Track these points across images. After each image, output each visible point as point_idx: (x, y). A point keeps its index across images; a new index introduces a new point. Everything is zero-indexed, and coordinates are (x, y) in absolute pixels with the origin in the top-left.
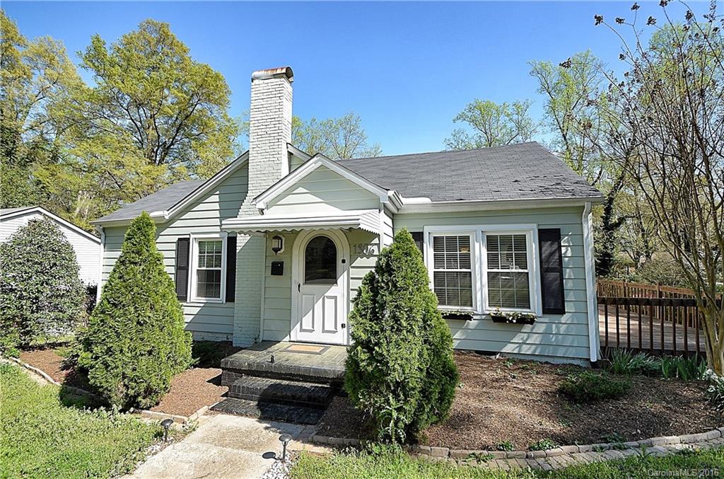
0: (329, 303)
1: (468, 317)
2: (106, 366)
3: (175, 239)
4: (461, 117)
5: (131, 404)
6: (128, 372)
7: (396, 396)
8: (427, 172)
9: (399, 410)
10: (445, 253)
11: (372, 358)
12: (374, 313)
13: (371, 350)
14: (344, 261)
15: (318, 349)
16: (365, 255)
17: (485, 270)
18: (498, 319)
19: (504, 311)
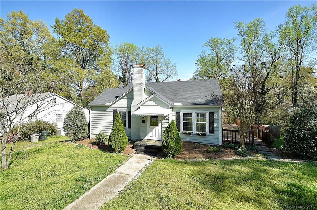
0: (157, 130)
1: (190, 134)
2: (116, 144)
3: (113, 111)
4: (206, 45)
5: (119, 152)
6: (119, 146)
7: (171, 150)
8: (183, 91)
9: (171, 152)
10: (186, 117)
11: (167, 144)
12: (167, 136)
13: (166, 142)
14: (160, 121)
15: (155, 141)
16: (165, 119)
17: (196, 122)
18: (198, 134)
19: (200, 132)
